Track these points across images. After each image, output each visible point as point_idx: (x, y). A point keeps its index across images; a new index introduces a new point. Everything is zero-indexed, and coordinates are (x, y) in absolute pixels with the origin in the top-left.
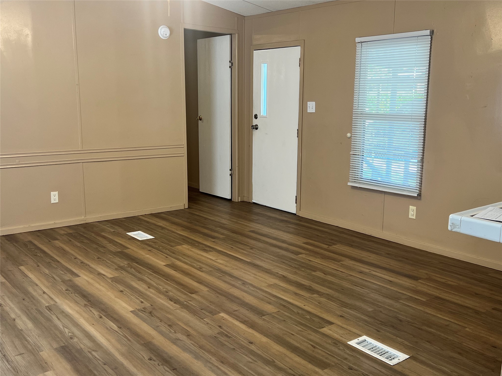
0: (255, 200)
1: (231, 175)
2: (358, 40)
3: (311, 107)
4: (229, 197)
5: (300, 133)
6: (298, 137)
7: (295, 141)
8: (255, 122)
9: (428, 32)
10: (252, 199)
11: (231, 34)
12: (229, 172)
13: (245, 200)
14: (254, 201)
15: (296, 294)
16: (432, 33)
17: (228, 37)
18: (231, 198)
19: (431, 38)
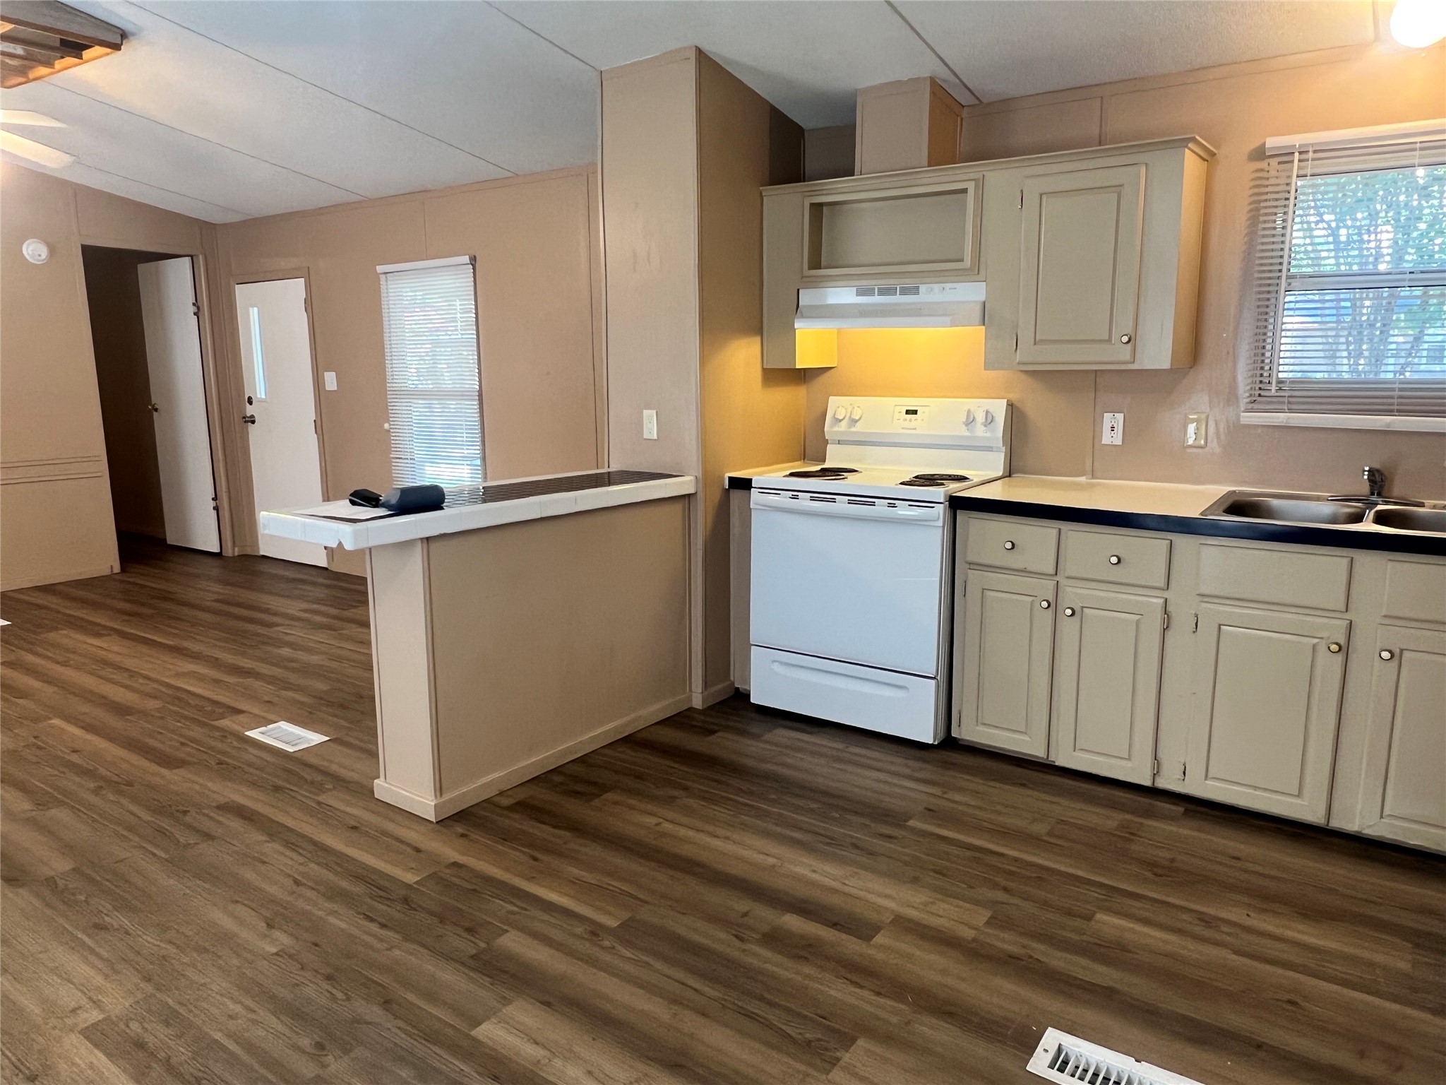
0: (263, 551)
1: (216, 508)
2: (380, 269)
3: (331, 382)
4: (216, 549)
5: (319, 427)
6: (316, 432)
7: (313, 440)
8: (250, 410)
9: (466, 259)
10: (259, 552)
11: (192, 256)
12: (212, 504)
13: (249, 552)
14: (262, 553)
15: (217, 681)
16: (473, 261)
17: (187, 260)
18: (219, 551)
19: (474, 269)
